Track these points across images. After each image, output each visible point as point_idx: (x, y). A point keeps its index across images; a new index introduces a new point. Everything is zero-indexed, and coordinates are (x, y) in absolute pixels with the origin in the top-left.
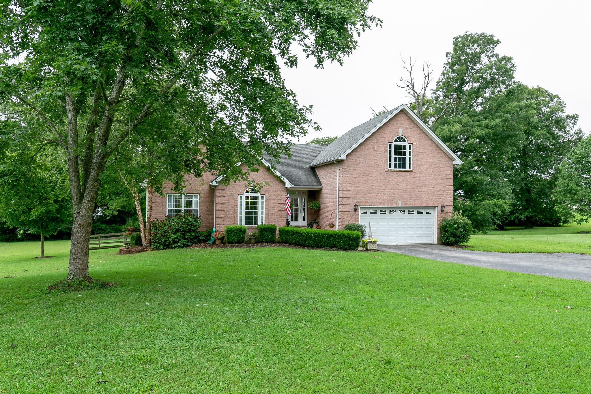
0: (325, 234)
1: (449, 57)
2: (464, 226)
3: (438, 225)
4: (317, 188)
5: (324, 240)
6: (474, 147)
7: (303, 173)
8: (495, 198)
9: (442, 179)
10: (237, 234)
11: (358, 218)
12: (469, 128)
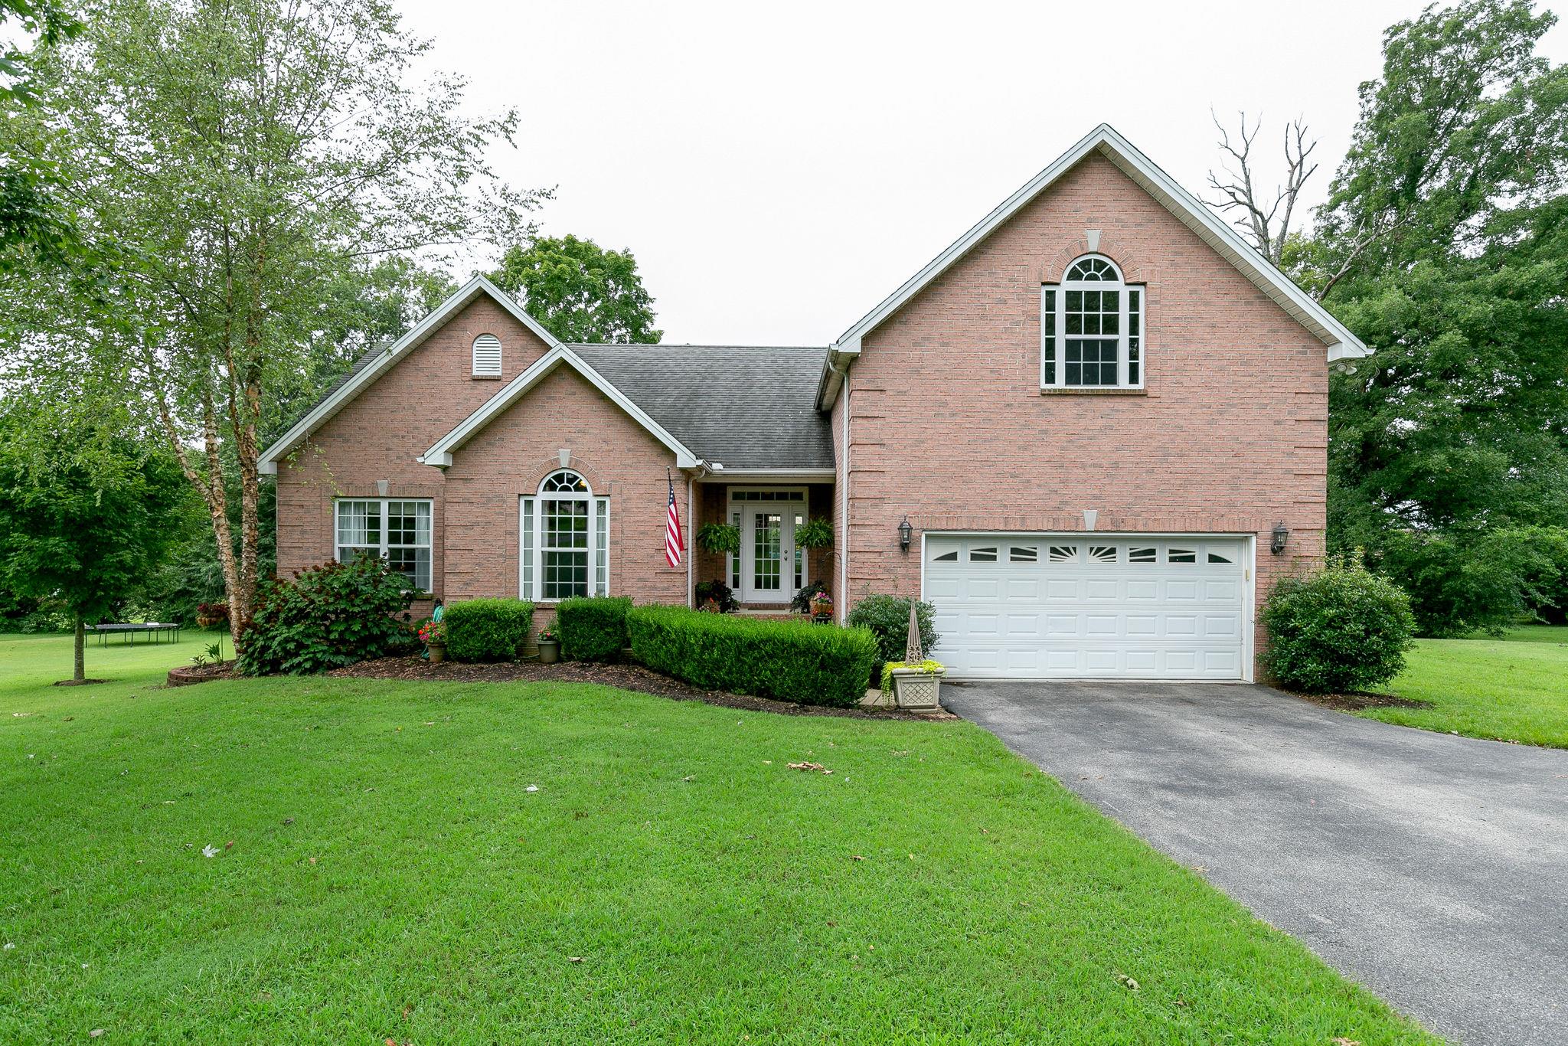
0: (730, 638)
1: (1369, 97)
2: (1371, 611)
3: (1260, 608)
4: (820, 476)
5: (728, 663)
6: (1452, 358)
7: (786, 430)
8: (1533, 523)
9: (1278, 423)
10: (479, 629)
11: (916, 578)
12: (1437, 300)
